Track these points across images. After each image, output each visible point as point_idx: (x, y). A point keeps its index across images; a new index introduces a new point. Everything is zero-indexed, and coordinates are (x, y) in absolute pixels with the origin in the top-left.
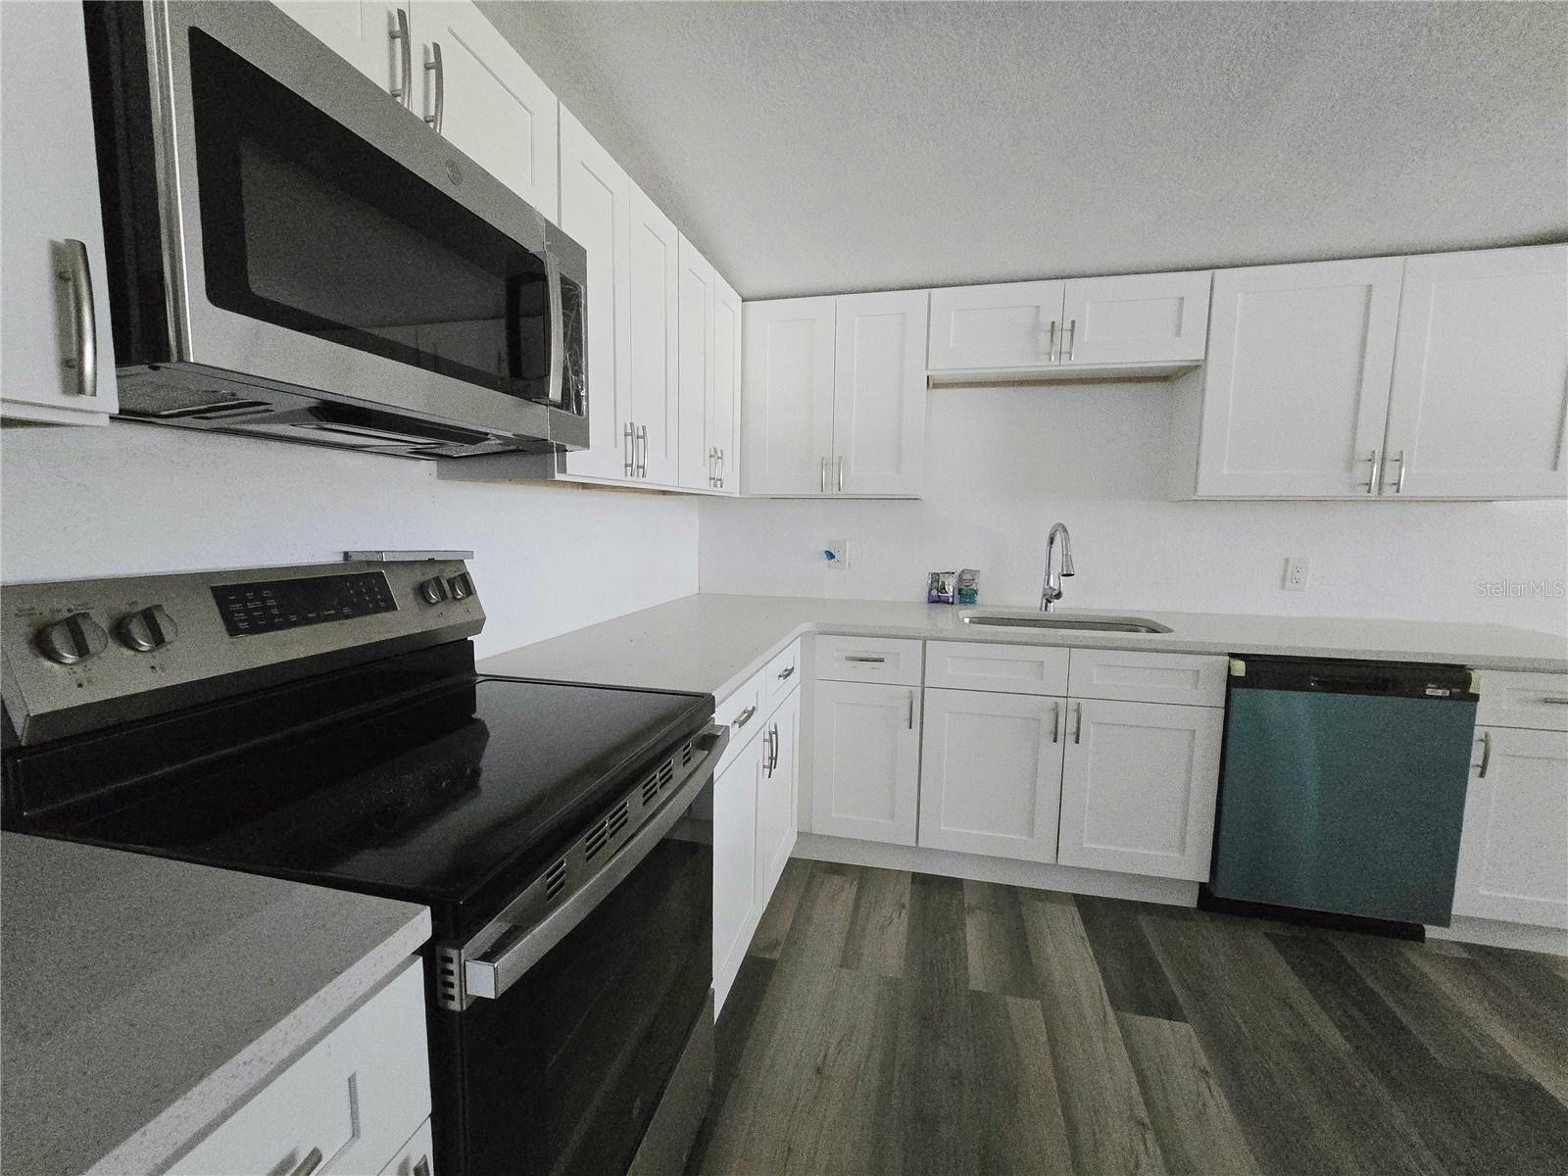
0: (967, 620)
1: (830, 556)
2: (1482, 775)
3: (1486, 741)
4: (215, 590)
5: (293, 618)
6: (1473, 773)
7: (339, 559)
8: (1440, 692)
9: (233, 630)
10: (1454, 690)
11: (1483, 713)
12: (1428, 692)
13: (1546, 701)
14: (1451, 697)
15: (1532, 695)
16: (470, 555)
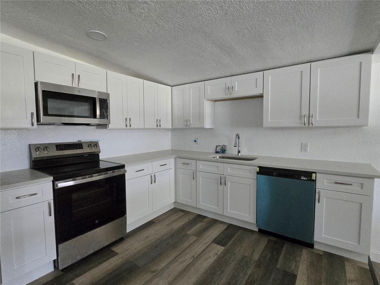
0: (218, 157)
1: (195, 141)
2: (319, 202)
3: (319, 193)
4: (56, 145)
5: (66, 149)
6: (317, 201)
7: (77, 141)
8: (304, 179)
9: (57, 150)
10: (308, 178)
11: (319, 185)
12: (302, 178)
13: (336, 183)
14: (307, 180)
15: (333, 181)
16: (99, 141)
